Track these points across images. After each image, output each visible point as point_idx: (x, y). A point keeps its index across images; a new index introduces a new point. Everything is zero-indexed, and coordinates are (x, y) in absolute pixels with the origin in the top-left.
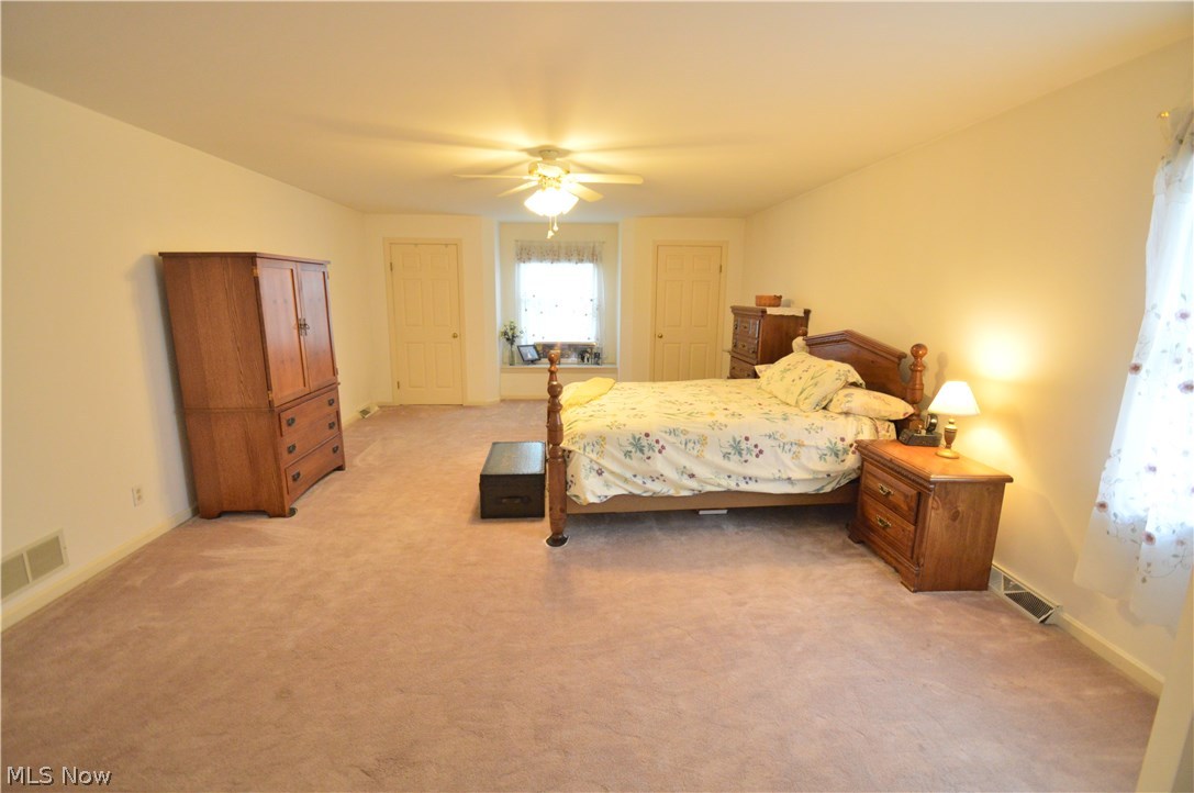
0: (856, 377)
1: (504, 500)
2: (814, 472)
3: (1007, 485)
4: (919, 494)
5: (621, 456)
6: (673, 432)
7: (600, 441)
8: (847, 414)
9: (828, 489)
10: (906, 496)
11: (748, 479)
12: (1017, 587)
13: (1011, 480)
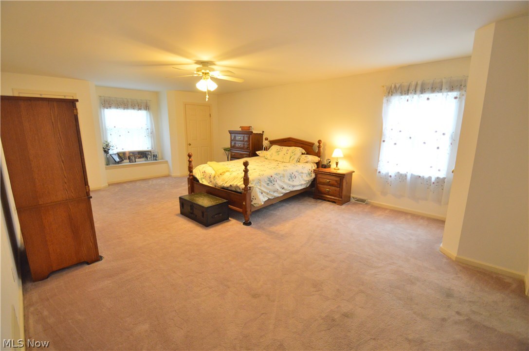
0: (304, 151)
1: (216, 216)
2: (306, 181)
3: (353, 173)
4: (340, 180)
5: (266, 185)
6: (276, 174)
7: (259, 181)
8: (307, 162)
9: (308, 186)
10: (336, 181)
11: (293, 186)
12: (356, 198)
13: (354, 172)
